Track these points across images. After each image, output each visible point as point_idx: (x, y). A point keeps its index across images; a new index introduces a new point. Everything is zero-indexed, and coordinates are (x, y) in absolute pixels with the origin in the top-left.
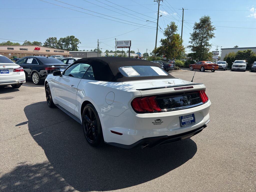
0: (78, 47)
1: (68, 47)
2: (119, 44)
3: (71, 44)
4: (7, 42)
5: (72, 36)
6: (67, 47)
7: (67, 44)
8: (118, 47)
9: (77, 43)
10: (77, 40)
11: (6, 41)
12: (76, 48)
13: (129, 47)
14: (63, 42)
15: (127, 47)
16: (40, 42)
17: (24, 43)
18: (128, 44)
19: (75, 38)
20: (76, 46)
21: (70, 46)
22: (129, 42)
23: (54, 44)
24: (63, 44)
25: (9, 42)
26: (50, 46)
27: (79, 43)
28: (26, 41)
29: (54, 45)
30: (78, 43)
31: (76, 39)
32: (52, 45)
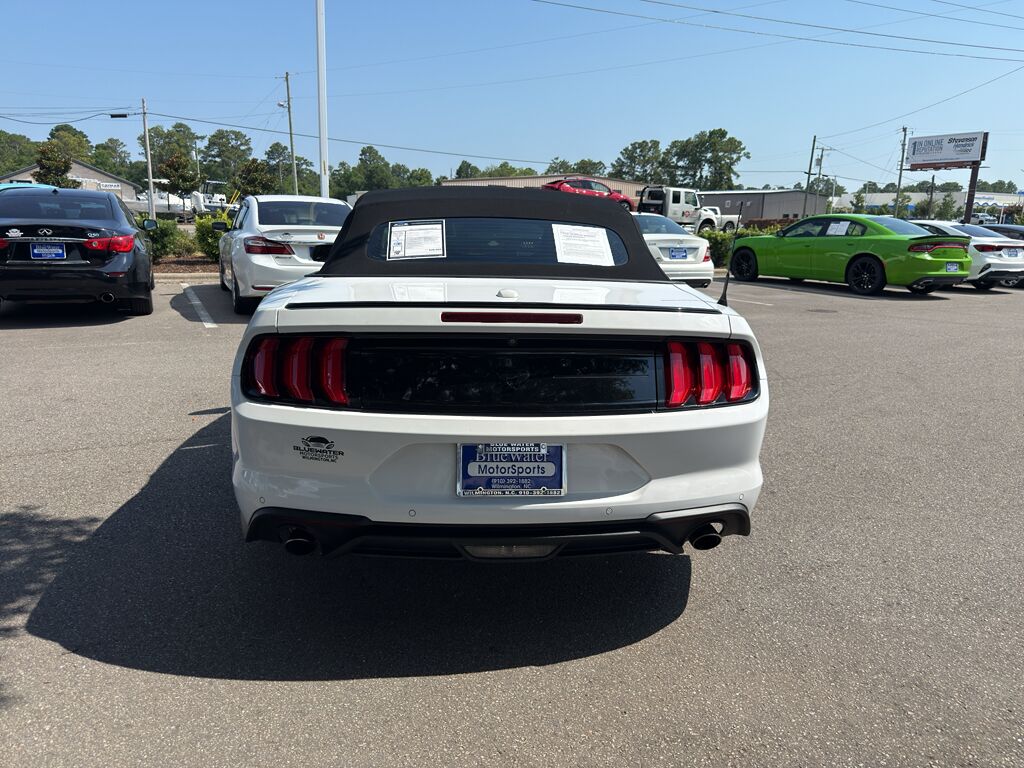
0: (735, 174)
1: (698, 174)
2: (922, 153)
3: (711, 162)
4: (501, 166)
5: (717, 128)
6: (694, 176)
7: (696, 163)
8: (914, 168)
9: (735, 156)
10: (734, 146)
11: (497, 164)
12: (729, 179)
13: (975, 166)
14: (680, 157)
15: (960, 165)
16: (600, 163)
17: (547, 166)
18: (971, 150)
19: (728, 137)
20: (730, 170)
21: (706, 171)
22: (975, 139)
23: (648, 168)
24: (681, 164)
25: (504, 165)
26: (632, 175)
27: (743, 159)
28: (557, 159)
29: (646, 171)
30: (739, 159)
31: (732, 140)
32: (638, 170)
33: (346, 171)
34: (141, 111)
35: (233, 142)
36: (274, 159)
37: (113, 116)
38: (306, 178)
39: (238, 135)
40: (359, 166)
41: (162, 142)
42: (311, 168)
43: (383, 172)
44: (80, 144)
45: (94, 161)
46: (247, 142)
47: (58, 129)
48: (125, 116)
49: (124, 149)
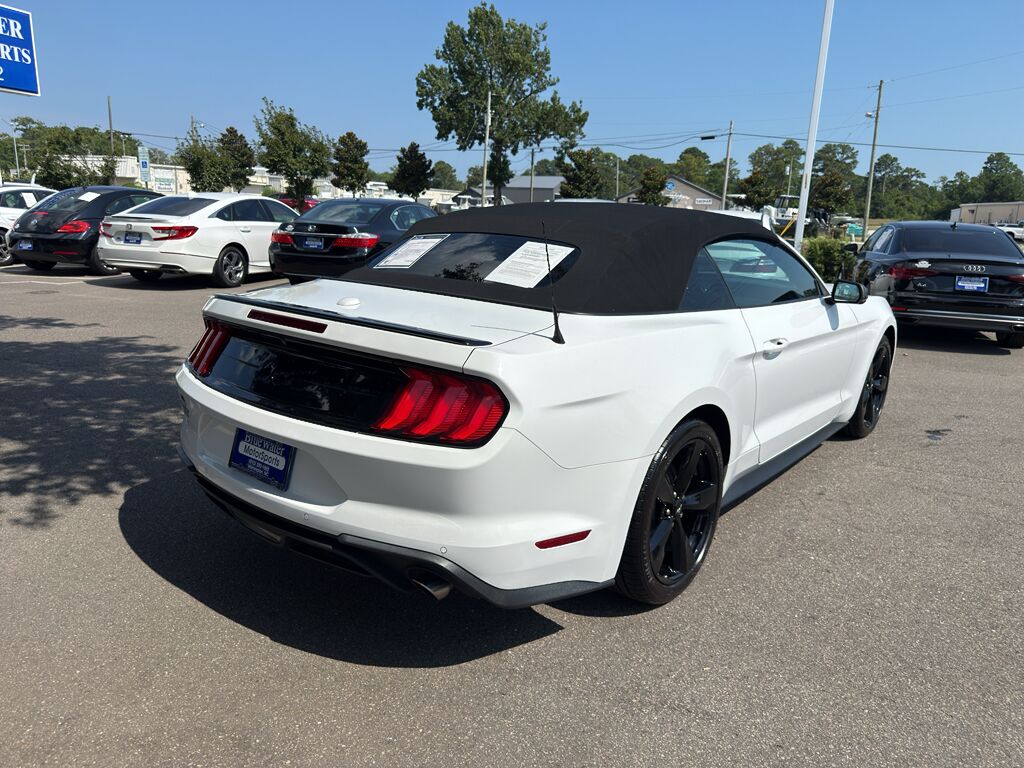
33: (963, 181)
34: (728, 132)
35: (839, 157)
36: (880, 171)
37: (703, 138)
38: (914, 191)
39: (845, 148)
40: (981, 176)
41: (770, 159)
42: (922, 180)
43: (1010, 181)
44: (699, 165)
45: (707, 179)
46: (853, 156)
47: (687, 152)
48: (713, 137)
49: (735, 167)
